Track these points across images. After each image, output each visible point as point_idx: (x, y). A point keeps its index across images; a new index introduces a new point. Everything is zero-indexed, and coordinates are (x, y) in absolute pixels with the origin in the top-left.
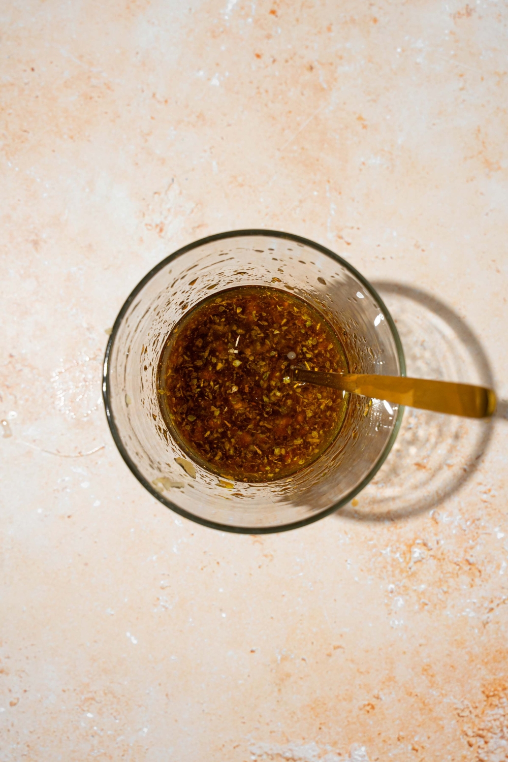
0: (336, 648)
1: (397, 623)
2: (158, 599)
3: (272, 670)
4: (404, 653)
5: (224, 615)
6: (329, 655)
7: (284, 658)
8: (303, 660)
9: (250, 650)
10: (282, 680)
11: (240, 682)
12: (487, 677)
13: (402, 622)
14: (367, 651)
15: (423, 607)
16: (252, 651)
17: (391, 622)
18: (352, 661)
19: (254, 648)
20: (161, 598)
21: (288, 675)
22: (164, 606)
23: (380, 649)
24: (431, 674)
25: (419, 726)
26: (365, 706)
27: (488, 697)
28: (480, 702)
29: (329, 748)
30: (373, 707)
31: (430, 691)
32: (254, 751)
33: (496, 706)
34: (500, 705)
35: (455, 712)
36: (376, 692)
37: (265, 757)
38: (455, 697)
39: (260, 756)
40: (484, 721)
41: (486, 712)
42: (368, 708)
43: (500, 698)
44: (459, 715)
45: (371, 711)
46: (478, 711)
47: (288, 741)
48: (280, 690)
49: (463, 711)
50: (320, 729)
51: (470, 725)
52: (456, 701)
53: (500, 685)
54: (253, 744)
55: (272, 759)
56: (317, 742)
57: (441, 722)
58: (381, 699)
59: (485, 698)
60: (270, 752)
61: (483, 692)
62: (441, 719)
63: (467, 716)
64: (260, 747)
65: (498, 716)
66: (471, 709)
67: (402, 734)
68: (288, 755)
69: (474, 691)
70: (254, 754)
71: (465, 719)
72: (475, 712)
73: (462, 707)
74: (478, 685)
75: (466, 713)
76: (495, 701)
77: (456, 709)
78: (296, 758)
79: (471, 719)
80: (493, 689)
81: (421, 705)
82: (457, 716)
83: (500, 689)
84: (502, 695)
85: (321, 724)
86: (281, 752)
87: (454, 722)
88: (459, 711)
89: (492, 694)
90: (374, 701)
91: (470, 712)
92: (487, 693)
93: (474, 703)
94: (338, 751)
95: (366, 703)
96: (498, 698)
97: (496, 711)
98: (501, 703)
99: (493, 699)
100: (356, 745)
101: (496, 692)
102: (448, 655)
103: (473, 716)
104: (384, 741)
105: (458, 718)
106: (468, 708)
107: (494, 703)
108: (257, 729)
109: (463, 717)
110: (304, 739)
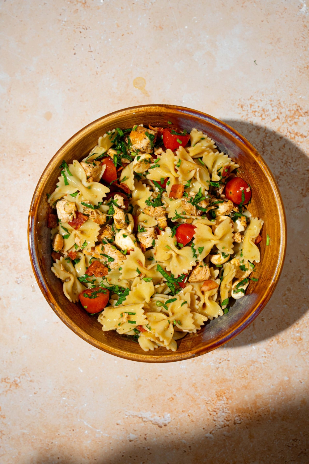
0: (159, 376)
1: (183, 367)
2: (91, 355)
3: (134, 384)
4: (186, 378)
5: (116, 362)
6: (156, 378)
7: (139, 379)
8: (146, 380)
9: (126, 375)
10: (138, 387)
11: (122, 388)
12: (218, 389)
13: (185, 366)
14: (171, 377)
15: (193, 361)
16: (127, 376)
17: (181, 367)
18: (165, 381)
19: (127, 375)
20: (92, 355)
21: (140, 386)
22: (93, 358)
23: (176, 377)
24: (196, 387)
25: (191, 407)
26: (170, 398)
27: (218, 396)
28: (215, 398)
29: (155, 414)
30: (173, 399)
31: (195, 393)
32: (127, 414)
33: (221, 400)
34: (222, 400)
35: (205, 402)
36: (174, 393)
37: (131, 416)
38: (205, 396)
39: (129, 416)
40: (216, 406)
41: (217, 402)
42: (171, 399)
43: (223, 397)
44: (206, 403)
45: (172, 400)
46: (214, 402)
47: (140, 411)
48: (137, 391)
49: (208, 401)
50: (152, 406)
51: (211, 407)
52: (205, 398)
53: (223, 392)
54: (126, 412)
55: (134, 417)
56: (151, 412)
57: (199, 406)
58: (176, 396)
59: (217, 397)
60: (133, 415)
61: (216, 395)
62: (199, 404)
63: (210, 404)
64: (129, 413)
65: (222, 404)
66: (211, 401)
67: (184, 409)
68: (140, 416)
69: (212, 394)
70: (126, 415)
71: (209, 405)
72: (213, 402)
73: (208, 400)
74: (214, 392)
75: (209, 402)
76: (221, 398)
77: (205, 401)
78: (143, 417)
79: (211, 404)
80: (220, 394)
81: (192, 399)
82: (205, 403)
83: (223, 393)
84: (223, 396)
85: (153, 405)
86: (137, 415)
87: (204, 406)
88: (206, 402)
89: (219, 395)
90: (173, 397)
91: (211, 402)
92: (218, 395)
93: (213, 398)
94: (159, 415)
95: (170, 397)
96: (222, 397)
97: (221, 402)
98: (223, 399)
99: (220, 397)
100: (166, 413)
101: (221, 395)
102: (203, 380)
103: (212, 404)
104: (177, 412)
105: (206, 404)
106: (210, 400)
107: (220, 399)
108: (128, 406)
109: (208, 404)
110: (146, 410)
